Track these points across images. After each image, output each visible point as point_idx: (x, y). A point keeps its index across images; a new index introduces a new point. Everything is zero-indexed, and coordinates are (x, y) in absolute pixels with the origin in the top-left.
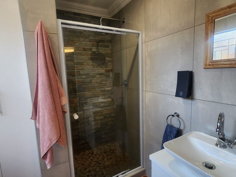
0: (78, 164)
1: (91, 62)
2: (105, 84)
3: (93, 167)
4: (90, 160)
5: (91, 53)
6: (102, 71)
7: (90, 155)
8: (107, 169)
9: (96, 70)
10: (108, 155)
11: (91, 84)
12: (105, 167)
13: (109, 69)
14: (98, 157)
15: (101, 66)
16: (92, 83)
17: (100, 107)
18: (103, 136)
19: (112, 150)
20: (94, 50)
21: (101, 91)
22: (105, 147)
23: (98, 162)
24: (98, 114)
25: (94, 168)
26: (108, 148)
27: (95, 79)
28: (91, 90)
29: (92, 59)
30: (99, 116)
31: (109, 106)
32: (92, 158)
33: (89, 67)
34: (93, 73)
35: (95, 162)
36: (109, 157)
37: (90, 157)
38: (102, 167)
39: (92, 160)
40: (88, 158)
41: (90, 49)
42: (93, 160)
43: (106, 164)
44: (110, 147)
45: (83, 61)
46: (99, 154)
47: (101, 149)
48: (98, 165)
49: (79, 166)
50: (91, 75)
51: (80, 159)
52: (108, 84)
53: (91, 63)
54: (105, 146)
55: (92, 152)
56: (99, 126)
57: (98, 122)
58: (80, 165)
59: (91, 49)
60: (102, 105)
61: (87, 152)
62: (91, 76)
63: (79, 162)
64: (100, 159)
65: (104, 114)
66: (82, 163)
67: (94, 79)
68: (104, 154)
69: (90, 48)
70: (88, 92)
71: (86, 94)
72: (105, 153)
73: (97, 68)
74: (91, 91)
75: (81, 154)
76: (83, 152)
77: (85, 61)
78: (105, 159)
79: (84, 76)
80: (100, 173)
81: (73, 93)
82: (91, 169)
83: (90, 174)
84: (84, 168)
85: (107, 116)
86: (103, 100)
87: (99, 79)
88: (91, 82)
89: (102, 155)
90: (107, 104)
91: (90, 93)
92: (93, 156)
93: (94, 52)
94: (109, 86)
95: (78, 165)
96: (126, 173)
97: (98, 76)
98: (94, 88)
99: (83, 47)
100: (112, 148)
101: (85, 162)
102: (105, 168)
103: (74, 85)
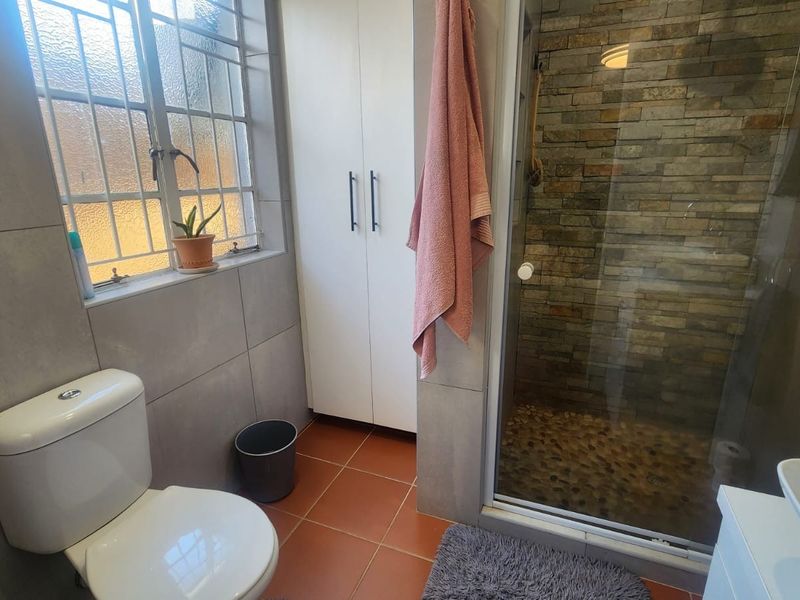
0: (543, 435)
1: (677, 88)
2: (732, 189)
3: (583, 465)
4: (584, 444)
5: (688, 45)
6: (727, 127)
7: (592, 432)
8: (626, 499)
9: (699, 122)
10: (657, 465)
11: (660, 182)
12: (625, 491)
13: (775, 112)
14: (618, 450)
15: (728, 101)
16: (664, 179)
17: (680, 281)
18: (667, 396)
19: (687, 458)
20: (708, 25)
21: (700, 216)
22: (660, 437)
23: (609, 465)
24: (663, 306)
25: (585, 471)
26: (676, 445)
27: (684, 159)
28: (651, 207)
29: (687, 73)
30: (665, 313)
31: (725, 284)
32: (594, 443)
33: (664, 110)
34: (680, 132)
35: (599, 457)
36: (661, 473)
37: (588, 437)
38: (614, 486)
39: (591, 448)
40: (581, 435)
41: (688, 26)
42: (594, 448)
43: (634, 484)
44: (685, 445)
45: (643, 85)
46: (626, 445)
47: (640, 434)
48: (603, 471)
49: (543, 442)
50: (670, 142)
51: (555, 428)
52: (745, 188)
53: (681, 91)
54: (665, 434)
55: (603, 426)
56: (657, 352)
57: (655, 334)
58: (547, 442)
59: (691, 27)
60: (692, 273)
61: (588, 419)
62: (665, 147)
63: (549, 432)
64: (621, 459)
65: (693, 314)
66: (555, 437)
67: (679, 159)
68: (646, 455)
69: (689, 19)
70: (639, 213)
71: (627, 218)
72: (653, 453)
73: (702, 114)
74: (654, 209)
75: (567, 416)
76: (573, 414)
77: (654, 84)
78: (640, 471)
79: (634, 147)
80: (597, 495)
81: (578, 208)
82: (574, 467)
83: (563, 479)
84: (554, 454)
85: (704, 323)
86: (701, 255)
87: (702, 160)
88: (659, 172)
89: (637, 453)
90: (719, 274)
91: (644, 219)
92: (603, 439)
93: (707, 39)
94: (751, 198)
95: (540, 438)
96: (690, 552)
97: (701, 148)
98: (670, 200)
99: (654, 23)
100: (690, 451)
101: (567, 442)
102: (621, 490)
103: (587, 179)
